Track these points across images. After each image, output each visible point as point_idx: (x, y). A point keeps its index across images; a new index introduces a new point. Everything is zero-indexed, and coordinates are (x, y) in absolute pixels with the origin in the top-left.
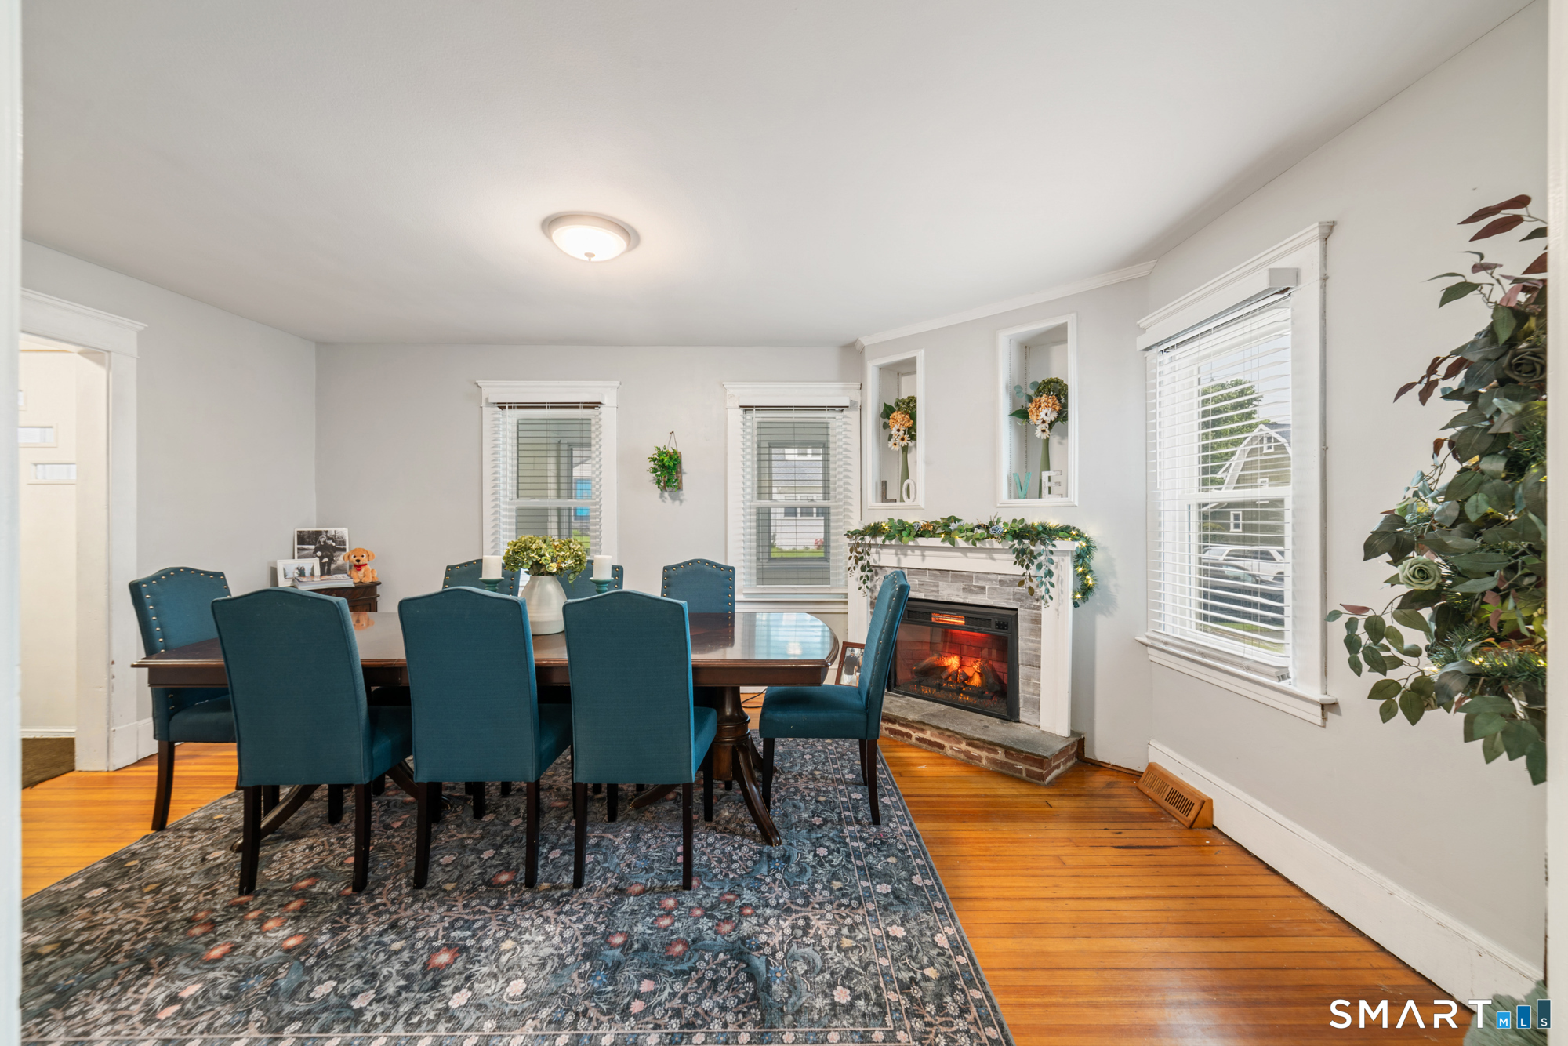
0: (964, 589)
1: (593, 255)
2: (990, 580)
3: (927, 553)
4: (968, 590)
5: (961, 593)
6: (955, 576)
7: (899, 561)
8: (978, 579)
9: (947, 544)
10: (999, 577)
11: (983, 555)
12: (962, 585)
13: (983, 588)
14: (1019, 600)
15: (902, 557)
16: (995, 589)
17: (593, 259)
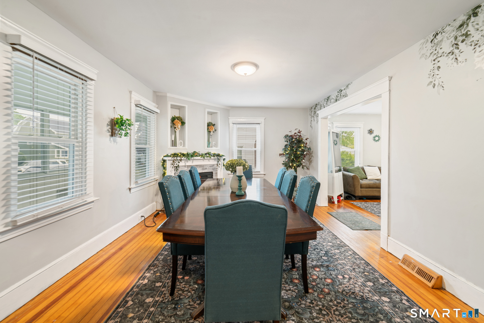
0: (202, 169)
1: (246, 74)
2: (208, 166)
3: (194, 161)
4: (203, 169)
5: (201, 170)
6: (200, 166)
7: (185, 164)
8: (205, 166)
9: (202, 158)
10: (210, 165)
11: (207, 160)
12: (202, 168)
13: (206, 168)
14: (213, 170)
15: (186, 163)
16: (209, 168)
17: (246, 75)
